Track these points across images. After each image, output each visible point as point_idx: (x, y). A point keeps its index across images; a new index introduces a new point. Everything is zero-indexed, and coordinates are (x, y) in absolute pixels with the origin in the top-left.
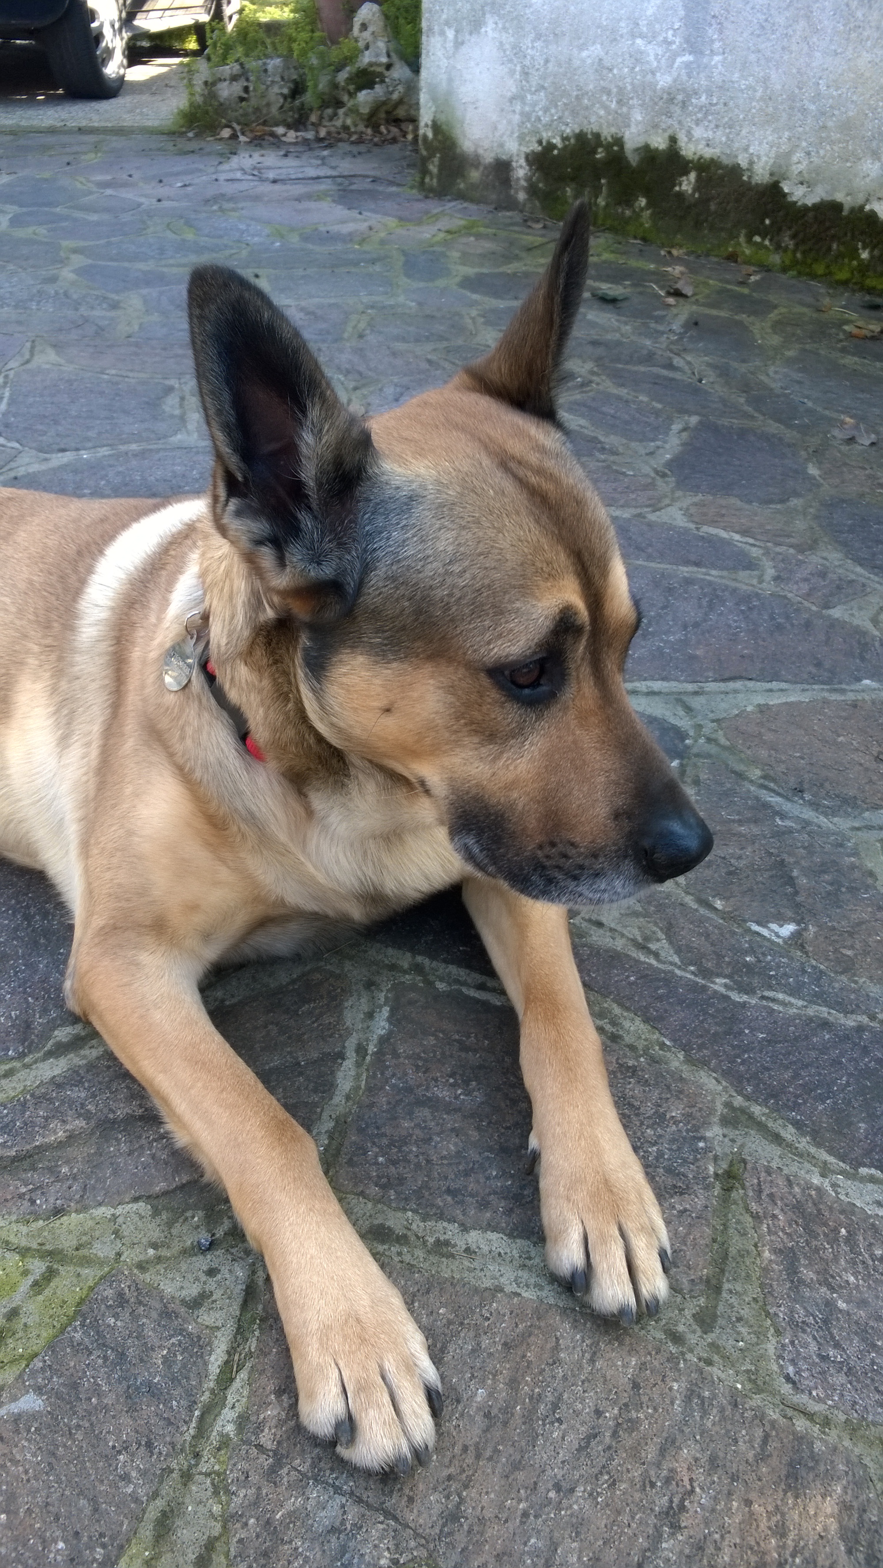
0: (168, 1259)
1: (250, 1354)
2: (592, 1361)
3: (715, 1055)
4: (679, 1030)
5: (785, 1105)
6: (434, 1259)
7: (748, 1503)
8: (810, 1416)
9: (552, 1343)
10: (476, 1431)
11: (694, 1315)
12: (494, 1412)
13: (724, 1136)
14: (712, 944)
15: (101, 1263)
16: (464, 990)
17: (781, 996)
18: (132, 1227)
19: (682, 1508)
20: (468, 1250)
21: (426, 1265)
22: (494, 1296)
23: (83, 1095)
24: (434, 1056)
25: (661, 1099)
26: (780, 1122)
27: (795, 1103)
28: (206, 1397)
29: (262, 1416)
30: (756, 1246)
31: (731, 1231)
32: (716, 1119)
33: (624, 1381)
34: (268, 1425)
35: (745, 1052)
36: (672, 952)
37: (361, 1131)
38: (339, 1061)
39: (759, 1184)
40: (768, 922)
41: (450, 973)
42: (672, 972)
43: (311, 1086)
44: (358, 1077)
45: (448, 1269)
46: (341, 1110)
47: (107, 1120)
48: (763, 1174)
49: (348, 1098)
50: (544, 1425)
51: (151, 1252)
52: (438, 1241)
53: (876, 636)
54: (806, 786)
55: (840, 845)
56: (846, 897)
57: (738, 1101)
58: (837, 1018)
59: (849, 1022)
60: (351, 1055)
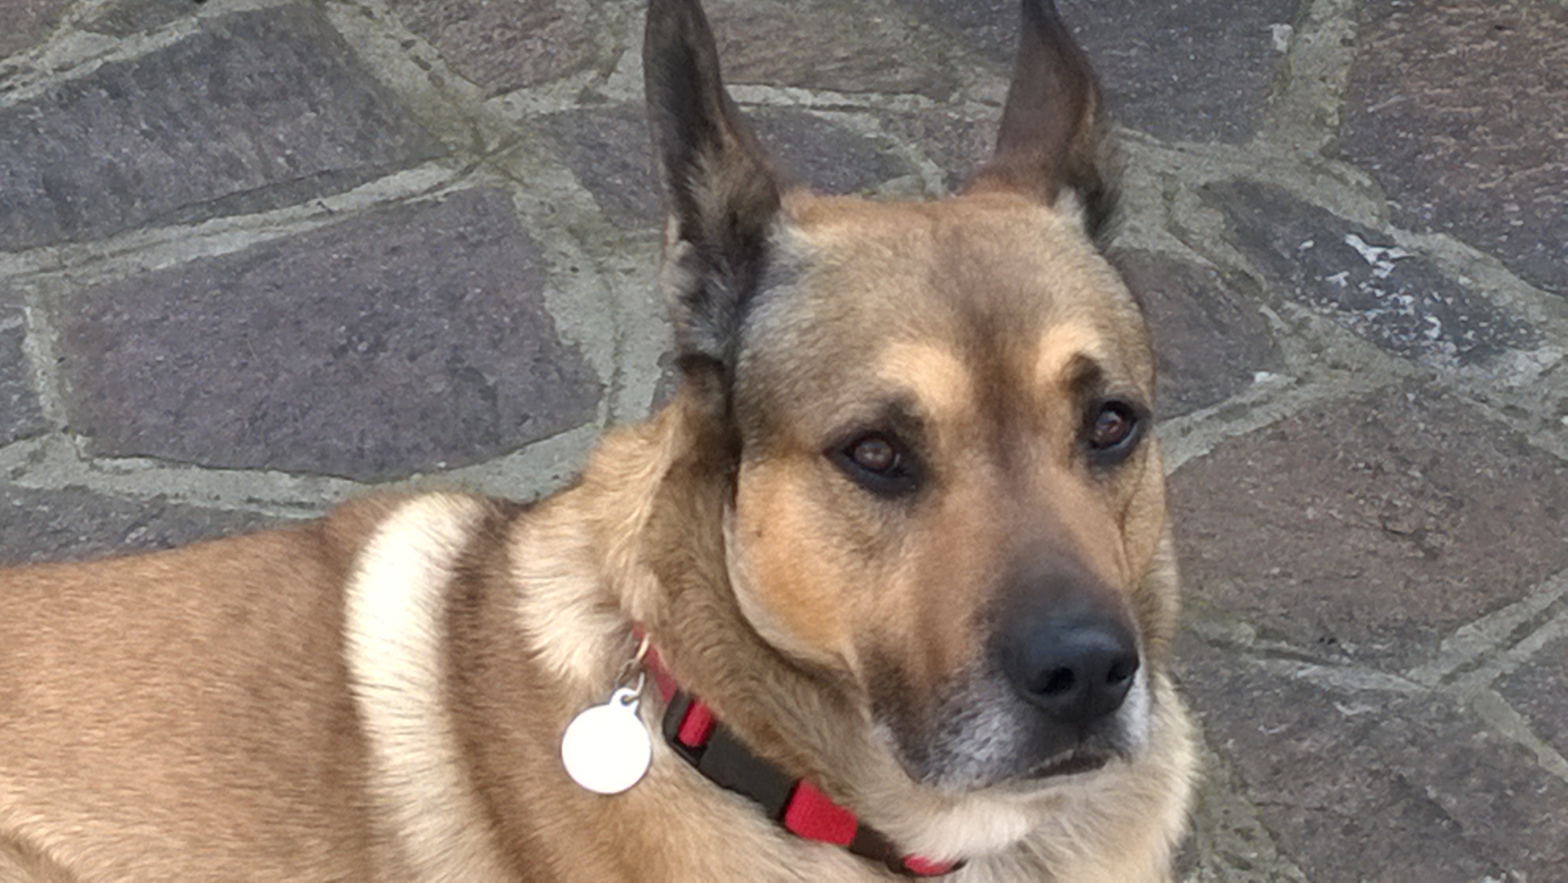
53: (1206, 268)
54: (1332, 628)
55: (1452, 717)
56: (1521, 803)
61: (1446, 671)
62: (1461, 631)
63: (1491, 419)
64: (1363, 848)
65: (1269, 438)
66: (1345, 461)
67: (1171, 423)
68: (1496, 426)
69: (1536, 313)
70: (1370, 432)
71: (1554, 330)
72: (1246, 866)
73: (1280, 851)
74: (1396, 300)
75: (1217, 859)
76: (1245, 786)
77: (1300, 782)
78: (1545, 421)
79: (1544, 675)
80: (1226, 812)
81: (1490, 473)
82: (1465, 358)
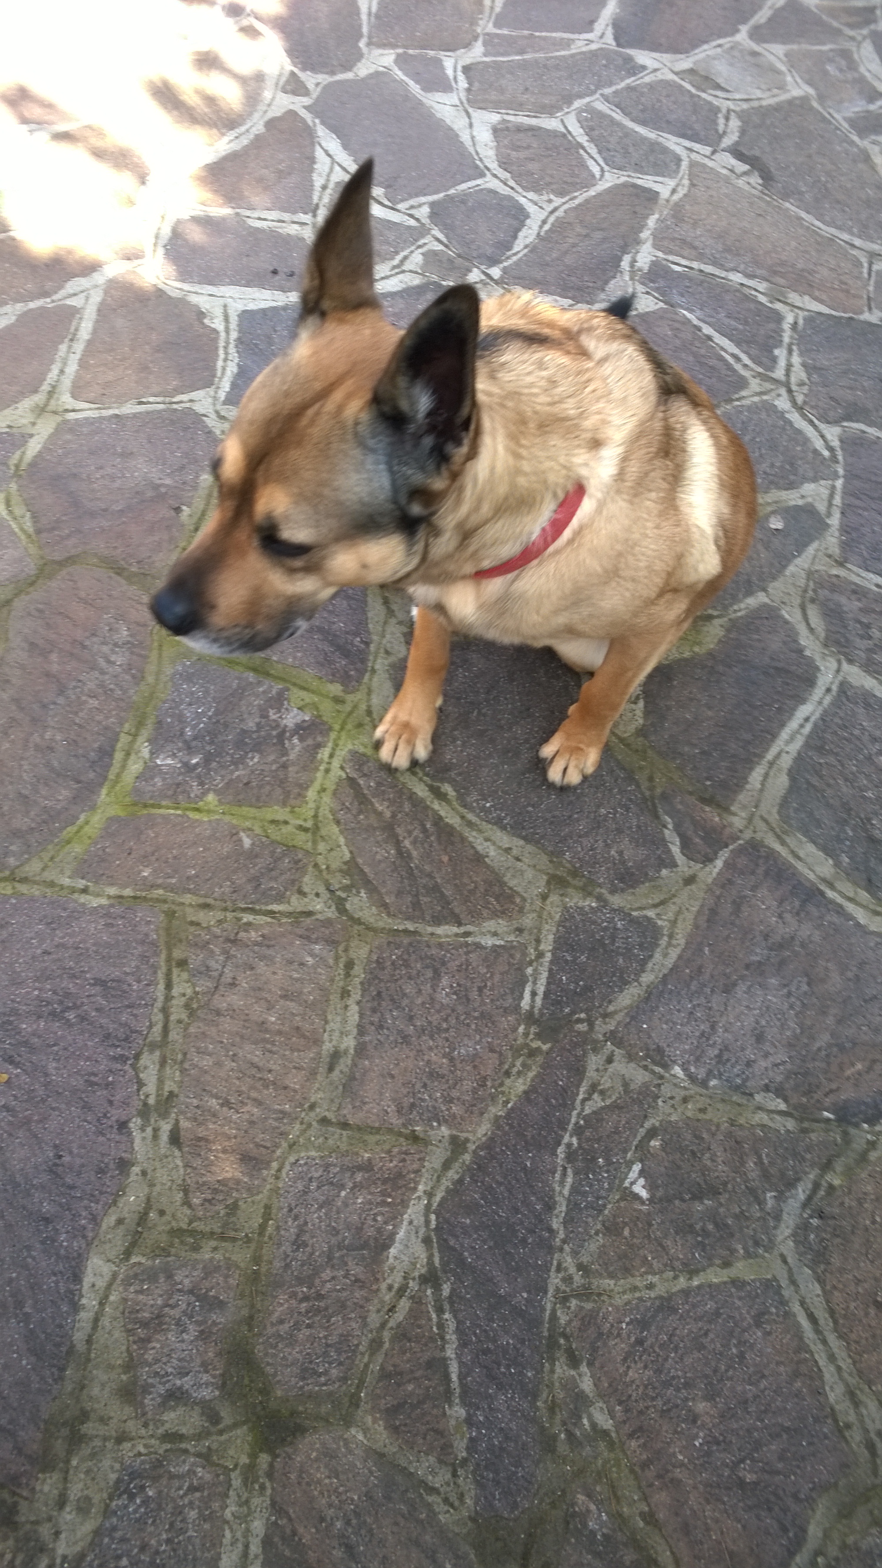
0: (322, 875)
2: (295, 1068)
3: (506, 1134)
4: (522, 1112)
7: (235, 1137)
8: (279, 1170)
11: (325, 1117)
13: (444, 1137)
14: (608, 1136)
15: (314, 849)
16: (529, 983)
18: (336, 855)
19: (231, 1108)
20: (346, 1007)
21: (335, 987)
22: (322, 1020)
24: (471, 974)
26: (461, 1170)
28: (258, 907)
30: (372, 1149)
31: (379, 1137)
33: (287, 1082)
36: (594, 1108)
37: (410, 944)
38: (456, 924)
39: (412, 1153)
40: (646, 1177)
41: (541, 972)
42: (574, 1108)
44: (447, 936)
45: (335, 998)
46: (423, 931)
49: (432, 933)
50: (262, 1047)
51: (324, 867)
55: (757, 1243)
56: (692, 1240)
57: (471, 1147)
58: (557, 1217)
59: (556, 1224)
60: (462, 930)
61: (789, 1260)
62: (818, 1286)
64: (683, 1155)
72: (686, 1100)
73: (689, 1118)
75: (692, 1092)
76: (733, 1125)
77: (729, 1149)
79: (777, 1307)
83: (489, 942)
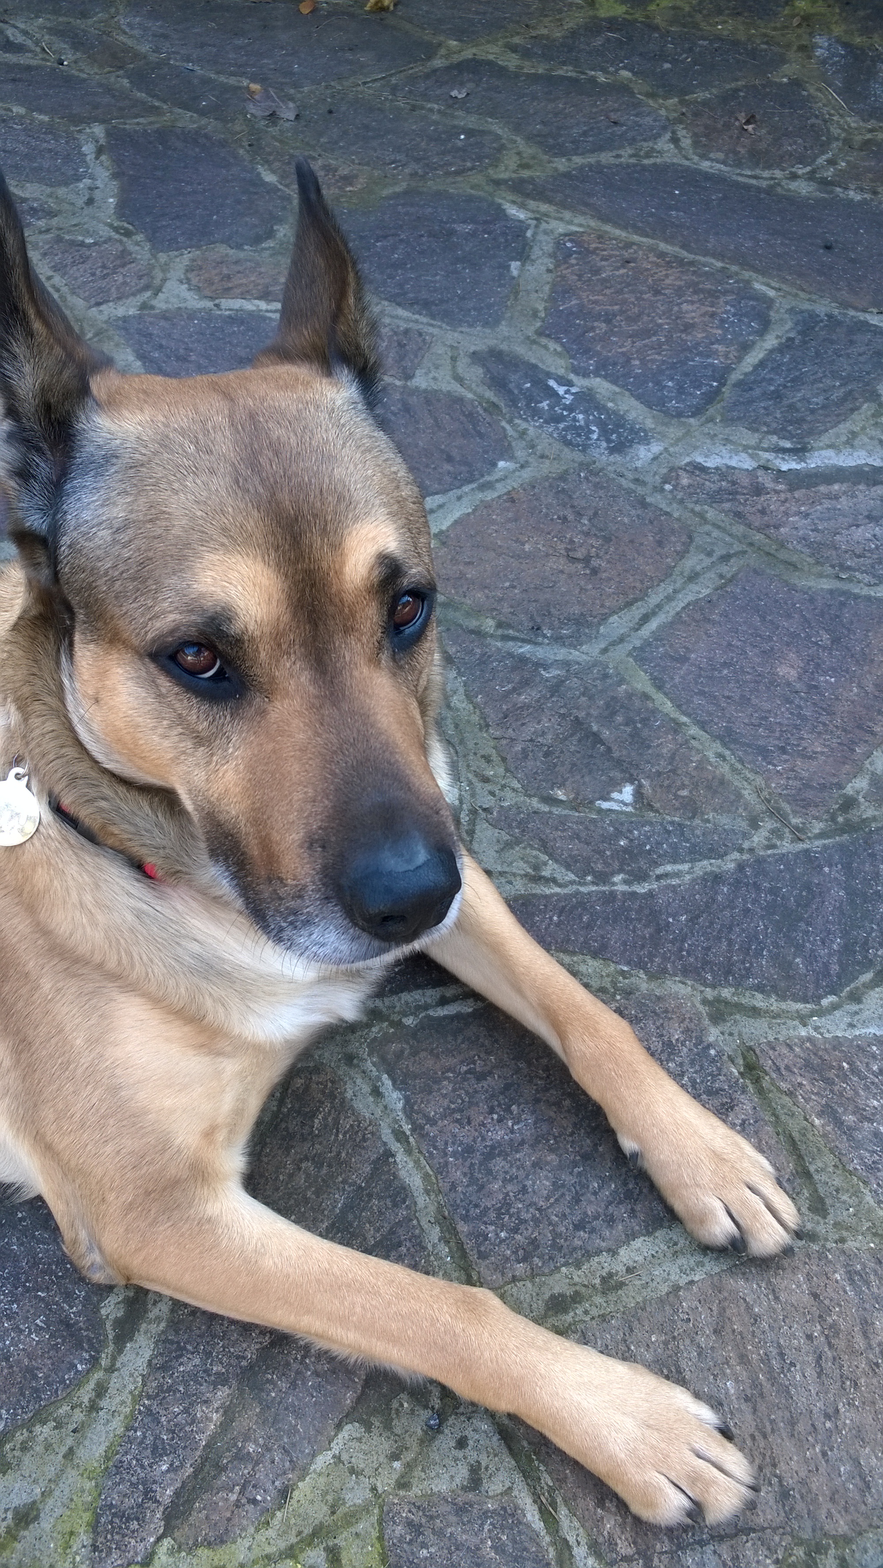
0: (415, 1460)
1: (551, 1490)
2: (777, 1298)
3: (665, 959)
4: (625, 950)
5: (742, 976)
6: (612, 1297)
9: (743, 1306)
10: (749, 1417)
11: (809, 1209)
12: (749, 1392)
13: (722, 1033)
14: (588, 844)
15: (366, 1509)
16: (431, 1013)
17: (669, 868)
18: (361, 1455)
20: (629, 1270)
21: (612, 1308)
22: (677, 1297)
23: (197, 1361)
24: (463, 1101)
25: (658, 1028)
26: (747, 994)
27: (745, 968)
28: (552, 1553)
29: (605, 1533)
30: (806, 1119)
31: (783, 1117)
32: (707, 1022)
33: (807, 1299)
34: (616, 1536)
35: (683, 941)
36: (563, 870)
37: (466, 1218)
38: (391, 1160)
39: (774, 1064)
40: (609, 793)
41: (407, 1003)
42: (578, 893)
43: (389, 1202)
44: (419, 1166)
45: (630, 1297)
46: (432, 1209)
47: (244, 1370)
48: (771, 1052)
49: (427, 1192)
50: (785, 1376)
51: (397, 1465)
52: (603, 1278)
53: (473, 401)
54: (539, 620)
55: (606, 676)
56: (645, 733)
57: (710, 993)
58: (719, 867)
59: (729, 864)
60: (396, 1147)
61: (603, 646)
62: (611, 620)
63: (626, 486)
64: (555, 765)
65: (505, 501)
66: (547, 515)
67: (451, 493)
68: (629, 492)
69: (649, 423)
70: (562, 496)
71: (659, 433)
72: (486, 780)
73: (507, 770)
74: (575, 417)
75: (470, 776)
76: (488, 726)
77: (519, 723)
78: (655, 487)
79: (657, 648)
80: (476, 744)
81: (626, 520)
82: (612, 451)
83: (394, 1098)
